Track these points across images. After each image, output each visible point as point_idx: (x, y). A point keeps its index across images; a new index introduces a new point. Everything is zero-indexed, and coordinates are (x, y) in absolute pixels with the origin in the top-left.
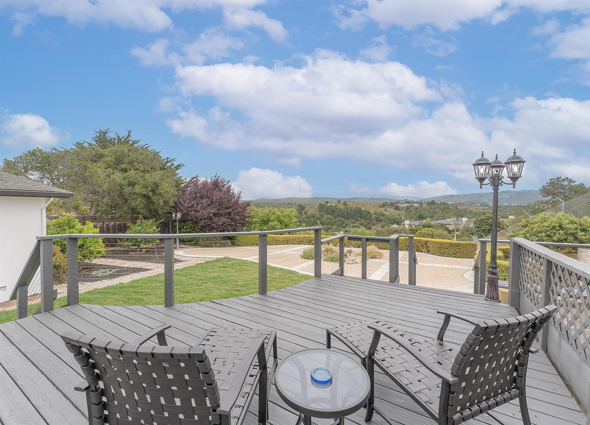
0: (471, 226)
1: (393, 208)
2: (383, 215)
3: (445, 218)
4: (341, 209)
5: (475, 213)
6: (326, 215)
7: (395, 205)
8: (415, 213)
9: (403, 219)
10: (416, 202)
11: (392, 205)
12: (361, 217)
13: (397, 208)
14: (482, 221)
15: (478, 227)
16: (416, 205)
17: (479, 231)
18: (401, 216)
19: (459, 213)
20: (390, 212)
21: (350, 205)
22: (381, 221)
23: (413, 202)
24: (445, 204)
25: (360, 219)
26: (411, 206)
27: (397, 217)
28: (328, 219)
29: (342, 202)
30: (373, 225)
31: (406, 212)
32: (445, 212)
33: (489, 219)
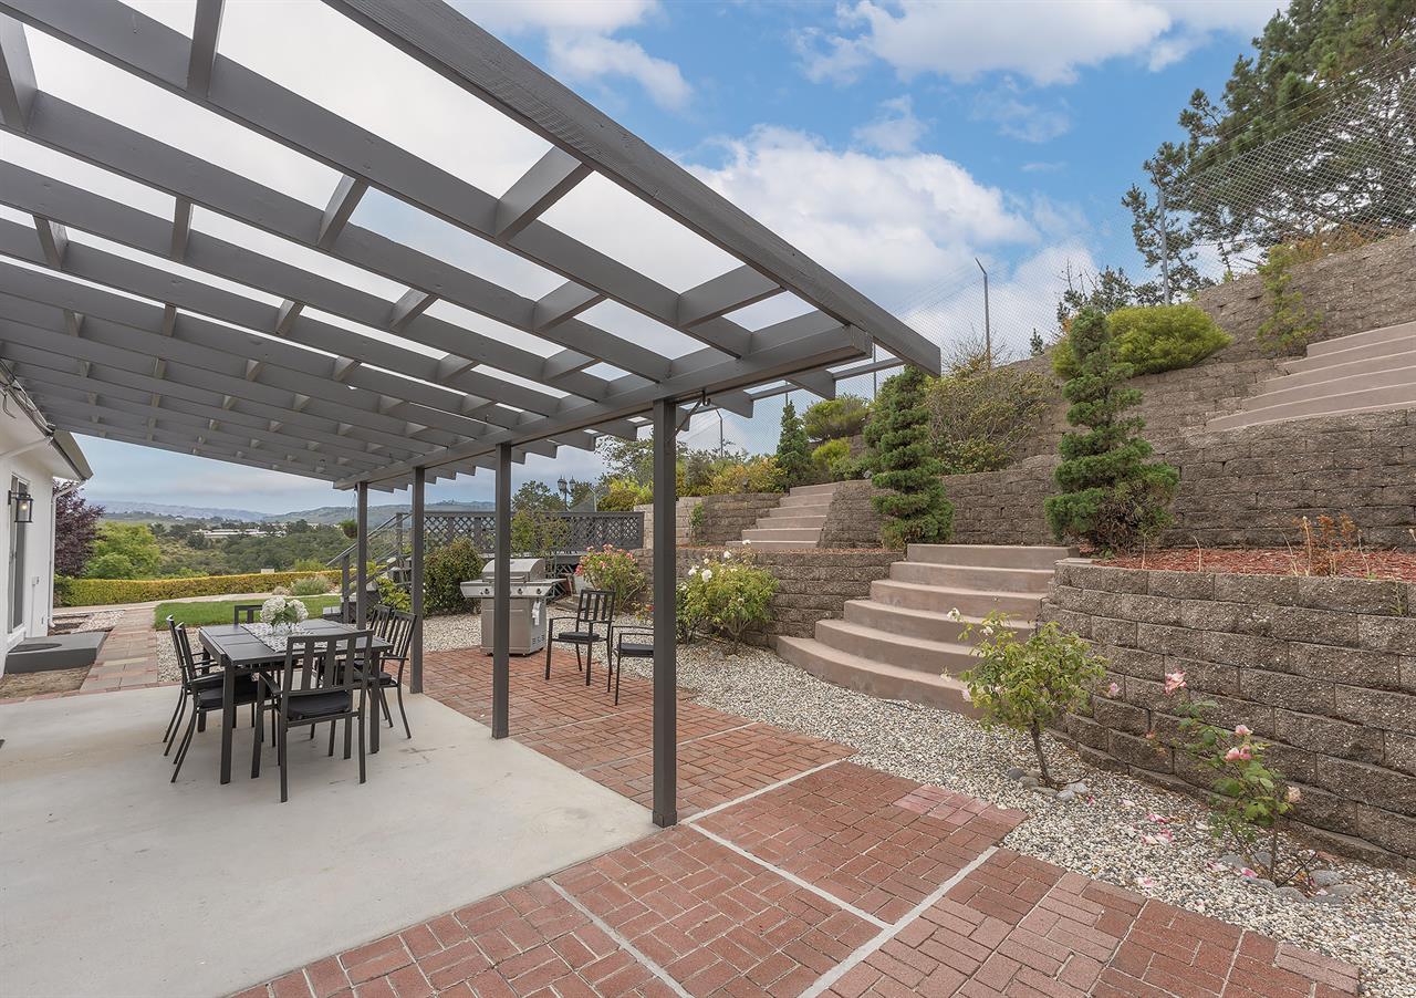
1: (183, 542)
7: (188, 534)
8: (254, 556)
10: (254, 526)
11: (179, 532)
13: (197, 543)
16: (255, 533)
24: (327, 530)
26: (242, 537)
31: (227, 553)
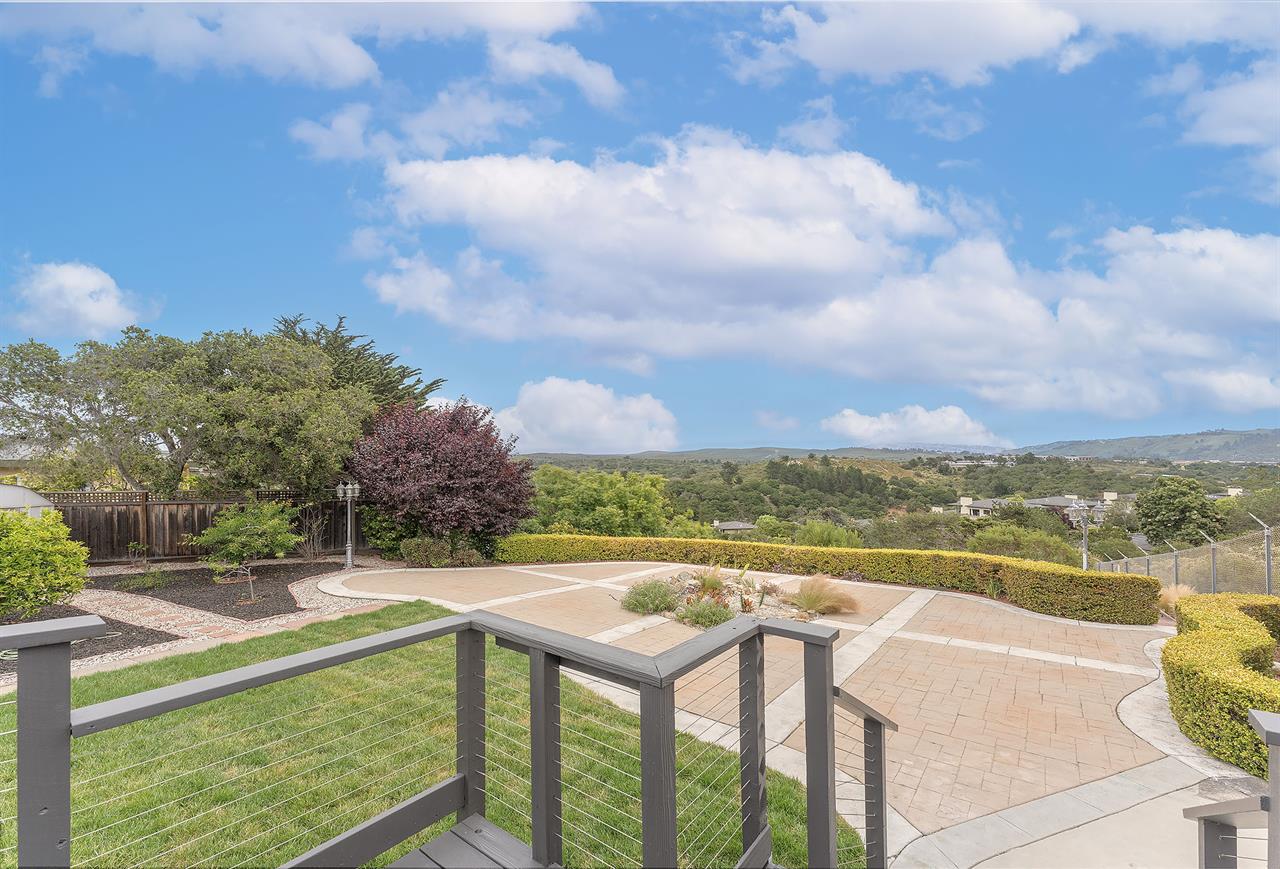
0: (1128, 512)
1: (935, 469)
2: (912, 485)
3: (1060, 493)
4: (816, 473)
5: (1136, 480)
6: (784, 486)
7: (939, 464)
9: (959, 493)
10: (990, 458)
11: (932, 463)
12: (861, 490)
13: (944, 471)
14: (1157, 501)
15: (1146, 515)
16: (988, 463)
17: (1151, 524)
18: (954, 488)
19: (1094, 481)
20: (929, 478)
21: (837, 463)
22: (907, 497)
23: (982, 458)
24: (1058, 460)
25: (858, 492)
26: (978, 466)
27: (946, 489)
28: (788, 492)
29: (819, 456)
30: (890, 506)
31: (966, 478)
32: (1060, 478)
33: (1175, 497)
